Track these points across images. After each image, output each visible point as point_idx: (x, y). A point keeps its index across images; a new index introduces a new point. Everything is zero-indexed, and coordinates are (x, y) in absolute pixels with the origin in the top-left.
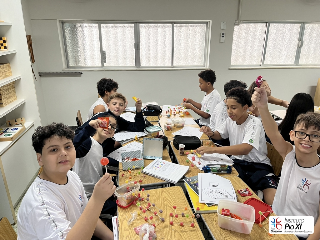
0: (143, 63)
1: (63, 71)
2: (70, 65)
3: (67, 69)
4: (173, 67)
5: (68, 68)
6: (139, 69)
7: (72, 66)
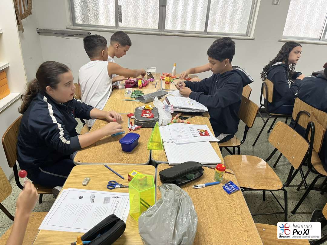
0: (169, 26)
1: (67, 29)
2: (76, 22)
3: (72, 27)
4: (206, 34)
5: (73, 25)
6: (163, 33)
7: (78, 23)
